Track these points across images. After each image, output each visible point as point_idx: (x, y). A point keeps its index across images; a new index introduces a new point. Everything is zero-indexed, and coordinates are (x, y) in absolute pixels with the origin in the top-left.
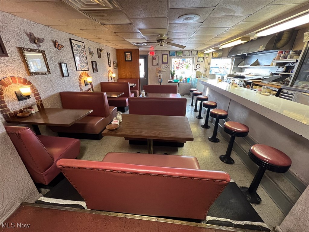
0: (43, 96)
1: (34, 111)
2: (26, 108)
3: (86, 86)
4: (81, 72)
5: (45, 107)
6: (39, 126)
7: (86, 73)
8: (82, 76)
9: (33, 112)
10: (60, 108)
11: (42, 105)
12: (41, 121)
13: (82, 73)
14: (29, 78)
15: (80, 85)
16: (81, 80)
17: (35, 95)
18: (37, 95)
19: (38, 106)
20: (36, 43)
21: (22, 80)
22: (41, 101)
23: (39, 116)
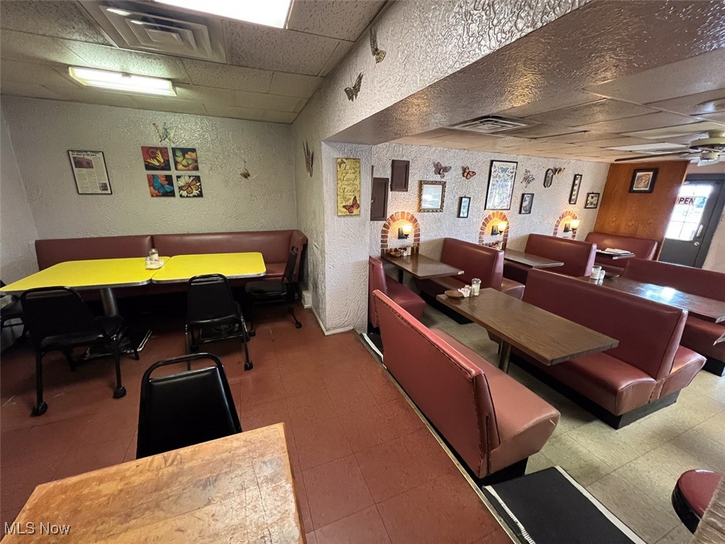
0: (423, 238)
1: (407, 253)
2: (401, 249)
3: (494, 236)
4: (491, 212)
5: (420, 252)
6: (404, 272)
7: (501, 213)
8: (491, 219)
9: (405, 254)
10: (436, 259)
11: (417, 249)
12: (409, 268)
13: (493, 214)
14: (417, 216)
15: (482, 233)
16: (488, 225)
17: (416, 236)
18: (417, 235)
19: (413, 249)
20: (439, 173)
21: (409, 217)
22: (418, 244)
23: (409, 261)
